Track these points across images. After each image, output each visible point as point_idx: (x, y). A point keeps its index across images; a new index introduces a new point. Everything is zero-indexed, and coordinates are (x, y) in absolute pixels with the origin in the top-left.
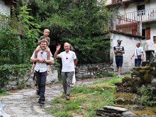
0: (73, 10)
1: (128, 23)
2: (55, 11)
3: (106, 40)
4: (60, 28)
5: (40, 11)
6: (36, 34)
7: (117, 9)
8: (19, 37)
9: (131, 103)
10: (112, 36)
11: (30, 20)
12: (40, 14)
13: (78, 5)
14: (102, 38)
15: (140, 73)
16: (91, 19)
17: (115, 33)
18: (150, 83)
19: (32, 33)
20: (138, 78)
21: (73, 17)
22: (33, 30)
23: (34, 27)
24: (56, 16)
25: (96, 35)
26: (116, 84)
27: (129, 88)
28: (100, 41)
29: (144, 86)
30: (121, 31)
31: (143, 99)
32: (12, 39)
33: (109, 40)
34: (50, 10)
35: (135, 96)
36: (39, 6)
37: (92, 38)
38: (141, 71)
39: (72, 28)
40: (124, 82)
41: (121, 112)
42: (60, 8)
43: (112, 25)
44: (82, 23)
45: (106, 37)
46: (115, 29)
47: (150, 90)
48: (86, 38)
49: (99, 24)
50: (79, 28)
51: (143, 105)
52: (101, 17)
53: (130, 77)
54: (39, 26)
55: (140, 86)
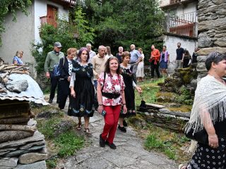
0: (127, 13)
2: (110, 15)
3: (158, 42)
4: (113, 32)
5: (96, 15)
6: (91, 37)
7: (176, 9)
8: (75, 41)
9: (170, 101)
11: (85, 24)
12: (95, 18)
13: (132, 7)
14: (155, 40)
15: (181, 74)
16: (144, 21)
17: (168, 35)
18: (189, 83)
19: (88, 36)
20: (179, 79)
21: (126, 20)
22: (88, 34)
23: (89, 31)
24: (110, 19)
25: (148, 37)
26: (159, 84)
27: (170, 88)
29: (183, 86)
30: (175, 33)
31: (181, 98)
33: (162, 42)
34: (105, 14)
35: (174, 96)
36: (94, 10)
37: (145, 40)
38: (182, 72)
39: (125, 31)
40: (166, 82)
41: (158, 109)
42: (114, 11)
43: (166, 27)
44: (135, 25)
45: (159, 40)
46: (168, 31)
47: (189, 90)
48: (138, 40)
49: (153, 26)
50: (133, 31)
51: (181, 103)
52: (155, 20)
53: (172, 78)
54: (93, 30)
55: (180, 86)
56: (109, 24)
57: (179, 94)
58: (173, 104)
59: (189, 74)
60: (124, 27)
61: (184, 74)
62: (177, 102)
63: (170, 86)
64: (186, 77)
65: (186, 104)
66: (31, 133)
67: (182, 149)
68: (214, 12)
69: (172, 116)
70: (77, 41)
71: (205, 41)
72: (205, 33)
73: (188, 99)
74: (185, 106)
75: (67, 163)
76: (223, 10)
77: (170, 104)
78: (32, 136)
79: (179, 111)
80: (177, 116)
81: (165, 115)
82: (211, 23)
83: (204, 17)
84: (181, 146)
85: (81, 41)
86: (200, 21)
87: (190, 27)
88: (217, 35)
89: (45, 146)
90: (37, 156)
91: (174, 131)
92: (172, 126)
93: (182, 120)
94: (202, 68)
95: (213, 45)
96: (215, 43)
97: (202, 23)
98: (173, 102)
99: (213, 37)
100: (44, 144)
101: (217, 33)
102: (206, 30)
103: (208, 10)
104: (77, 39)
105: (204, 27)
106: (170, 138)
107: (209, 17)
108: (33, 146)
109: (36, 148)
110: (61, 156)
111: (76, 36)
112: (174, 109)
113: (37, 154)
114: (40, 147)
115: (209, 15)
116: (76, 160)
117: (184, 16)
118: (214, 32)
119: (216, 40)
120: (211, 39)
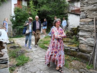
0: (52, 3)
2: (45, 4)
4: (46, 11)
5: (39, 4)
6: (36, 13)
8: (29, 15)
9: (68, 42)
10: (69, 15)
14: (64, 15)
17: (70, 13)
18: (77, 34)
19: (35, 13)
20: (72, 32)
21: (52, 6)
22: (35, 12)
23: (35, 11)
24: (45, 6)
25: (61, 14)
27: (69, 36)
28: (63, 17)
29: (74, 36)
30: (73, 12)
31: (73, 41)
32: (26, 16)
33: (67, 16)
34: (43, 3)
35: (70, 40)
37: (60, 15)
39: (51, 11)
42: (47, 2)
43: (69, 9)
44: (56, 9)
45: (66, 15)
46: (70, 11)
47: (76, 37)
49: (63, 9)
50: (55, 11)
51: (73, 43)
52: (64, 6)
53: (69, 32)
54: (37, 10)
55: (72, 35)
56: (44, 8)
57: (72, 39)
58: (69, 43)
59: (77, 30)
60: (51, 9)
61: (74, 30)
62: (71, 43)
63: (68, 35)
64: (75, 31)
65: (75, 43)
66: (2, 56)
67: (72, 63)
68: (87, 3)
69: (68, 49)
70: (30, 15)
71: (83, 16)
72: (83, 12)
73: (76, 41)
74: (74, 44)
75: (20, 69)
76: (91, 2)
77: (68, 43)
78: (2, 57)
79: (71, 46)
80: (70, 48)
81: (66, 48)
82: (85, 8)
83: (83, 5)
84: (71, 62)
85: (32, 15)
86: (81, 7)
87: (78, 10)
88: (88, 13)
90: (4, 66)
91: (69, 55)
92: (68, 53)
93: (72, 50)
94: (81, 28)
95: (86, 18)
96: (87, 17)
98: (70, 42)
99: (86, 14)
100: (7, 60)
101: (88, 12)
102: (83, 11)
103: (84, 2)
104: (30, 14)
105: (83, 10)
106: (67, 58)
107: (85, 5)
108: (2, 61)
109: (4, 62)
110: (17, 65)
112: (70, 46)
114: (5, 62)
115: (85, 4)
116: (24, 67)
117: (78, 5)
118: (87, 12)
119: (87, 15)
120: (85, 15)
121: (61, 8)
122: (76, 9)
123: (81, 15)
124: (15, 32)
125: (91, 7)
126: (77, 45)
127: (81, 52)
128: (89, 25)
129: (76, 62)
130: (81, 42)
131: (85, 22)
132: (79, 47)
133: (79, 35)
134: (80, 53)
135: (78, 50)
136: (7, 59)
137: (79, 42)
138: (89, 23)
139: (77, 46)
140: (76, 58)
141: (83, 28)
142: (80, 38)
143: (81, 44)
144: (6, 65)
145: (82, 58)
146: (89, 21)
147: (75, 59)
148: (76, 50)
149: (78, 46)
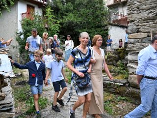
0: (82, 10)
1: (122, 17)
2: (71, 11)
3: (105, 30)
4: (73, 23)
5: (61, 12)
6: (57, 27)
7: (118, 7)
8: (45, 30)
9: (111, 72)
10: (110, 27)
11: (53, 18)
13: (86, 6)
14: (102, 29)
16: (95, 15)
17: (112, 25)
18: (124, 59)
19: (55, 27)
20: (117, 56)
21: (82, 15)
22: (55, 25)
23: (56, 23)
24: (71, 14)
25: (98, 27)
28: (101, 31)
29: (120, 61)
30: (116, 23)
32: (41, 31)
33: (107, 30)
34: (68, 11)
35: (113, 68)
36: (60, 8)
37: (95, 29)
38: (119, 51)
39: (81, 22)
40: (108, 58)
42: (74, 9)
43: (110, 19)
44: (89, 19)
45: (105, 28)
46: (112, 22)
47: (123, 64)
48: (91, 29)
49: (101, 19)
50: (87, 22)
51: (118, 73)
52: (102, 14)
53: (112, 55)
54: (59, 22)
55: (117, 61)
56: (70, 18)
57: (117, 66)
59: (123, 52)
60: (80, 19)
61: (120, 52)
62: (115, 72)
63: (111, 61)
64: (121, 54)
65: (122, 73)
66: (3, 98)
67: (117, 106)
68: (138, 8)
69: (111, 82)
71: (132, 29)
72: (133, 23)
73: (123, 70)
74: (121, 75)
78: (4, 100)
79: (116, 79)
80: (114, 82)
81: (107, 82)
82: (136, 16)
83: (131, 11)
84: (117, 104)
85: (50, 30)
86: (129, 14)
87: (125, 20)
88: (140, 25)
89: (13, 107)
90: (6, 115)
91: (112, 93)
92: (111, 90)
93: (118, 85)
94: (130, 48)
95: (138, 32)
97: (130, 16)
98: (113, 72)
99: (138, 26)
100: (12, 106)
101: (140, 23)
102: (132, 21)
103: (133, 7)
104: (47, 29)
105: (131, 19)
106: (110, 98)
107: (135, 12)
108: (3, 108)
109: (6, 109)
110: (28, 113)
111: (47, 26)
113: (6, 113)
114: (8, 108)
115: (135, 10)
117: (123, 12)
118: (138, 22)
119: (140, 28)
120: (136, 27)
121: (97, 17)
122: (120, 18)
123: (130, 28)
124: (24, 58)
125: (144, 15)
126: (125, 76)
127: (132, 87)
128: (143, 44)
129: (125, 104)
130: (131, 70)
131: (136, 39)
132: (129, 80)
133: (127, 60)
134: (131, 89)
135: (127, 85)
136: (11, 104)
137: (128, 71)
138: (144, 40)
139: (125, 78)
140: (124, 98)
141: (134, 49)
142: (129, 65)
143: (131, 74)
144: (9, 113)
145: (133, 97)
146: (143, 36)
147: (123, 100)
148: (124, 84)
149: (127, 78)
